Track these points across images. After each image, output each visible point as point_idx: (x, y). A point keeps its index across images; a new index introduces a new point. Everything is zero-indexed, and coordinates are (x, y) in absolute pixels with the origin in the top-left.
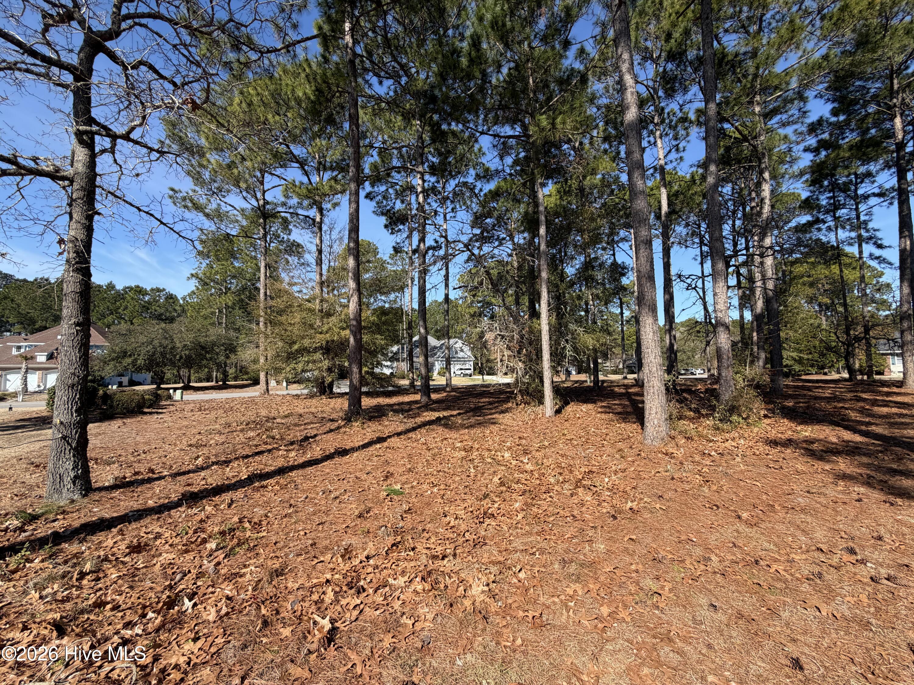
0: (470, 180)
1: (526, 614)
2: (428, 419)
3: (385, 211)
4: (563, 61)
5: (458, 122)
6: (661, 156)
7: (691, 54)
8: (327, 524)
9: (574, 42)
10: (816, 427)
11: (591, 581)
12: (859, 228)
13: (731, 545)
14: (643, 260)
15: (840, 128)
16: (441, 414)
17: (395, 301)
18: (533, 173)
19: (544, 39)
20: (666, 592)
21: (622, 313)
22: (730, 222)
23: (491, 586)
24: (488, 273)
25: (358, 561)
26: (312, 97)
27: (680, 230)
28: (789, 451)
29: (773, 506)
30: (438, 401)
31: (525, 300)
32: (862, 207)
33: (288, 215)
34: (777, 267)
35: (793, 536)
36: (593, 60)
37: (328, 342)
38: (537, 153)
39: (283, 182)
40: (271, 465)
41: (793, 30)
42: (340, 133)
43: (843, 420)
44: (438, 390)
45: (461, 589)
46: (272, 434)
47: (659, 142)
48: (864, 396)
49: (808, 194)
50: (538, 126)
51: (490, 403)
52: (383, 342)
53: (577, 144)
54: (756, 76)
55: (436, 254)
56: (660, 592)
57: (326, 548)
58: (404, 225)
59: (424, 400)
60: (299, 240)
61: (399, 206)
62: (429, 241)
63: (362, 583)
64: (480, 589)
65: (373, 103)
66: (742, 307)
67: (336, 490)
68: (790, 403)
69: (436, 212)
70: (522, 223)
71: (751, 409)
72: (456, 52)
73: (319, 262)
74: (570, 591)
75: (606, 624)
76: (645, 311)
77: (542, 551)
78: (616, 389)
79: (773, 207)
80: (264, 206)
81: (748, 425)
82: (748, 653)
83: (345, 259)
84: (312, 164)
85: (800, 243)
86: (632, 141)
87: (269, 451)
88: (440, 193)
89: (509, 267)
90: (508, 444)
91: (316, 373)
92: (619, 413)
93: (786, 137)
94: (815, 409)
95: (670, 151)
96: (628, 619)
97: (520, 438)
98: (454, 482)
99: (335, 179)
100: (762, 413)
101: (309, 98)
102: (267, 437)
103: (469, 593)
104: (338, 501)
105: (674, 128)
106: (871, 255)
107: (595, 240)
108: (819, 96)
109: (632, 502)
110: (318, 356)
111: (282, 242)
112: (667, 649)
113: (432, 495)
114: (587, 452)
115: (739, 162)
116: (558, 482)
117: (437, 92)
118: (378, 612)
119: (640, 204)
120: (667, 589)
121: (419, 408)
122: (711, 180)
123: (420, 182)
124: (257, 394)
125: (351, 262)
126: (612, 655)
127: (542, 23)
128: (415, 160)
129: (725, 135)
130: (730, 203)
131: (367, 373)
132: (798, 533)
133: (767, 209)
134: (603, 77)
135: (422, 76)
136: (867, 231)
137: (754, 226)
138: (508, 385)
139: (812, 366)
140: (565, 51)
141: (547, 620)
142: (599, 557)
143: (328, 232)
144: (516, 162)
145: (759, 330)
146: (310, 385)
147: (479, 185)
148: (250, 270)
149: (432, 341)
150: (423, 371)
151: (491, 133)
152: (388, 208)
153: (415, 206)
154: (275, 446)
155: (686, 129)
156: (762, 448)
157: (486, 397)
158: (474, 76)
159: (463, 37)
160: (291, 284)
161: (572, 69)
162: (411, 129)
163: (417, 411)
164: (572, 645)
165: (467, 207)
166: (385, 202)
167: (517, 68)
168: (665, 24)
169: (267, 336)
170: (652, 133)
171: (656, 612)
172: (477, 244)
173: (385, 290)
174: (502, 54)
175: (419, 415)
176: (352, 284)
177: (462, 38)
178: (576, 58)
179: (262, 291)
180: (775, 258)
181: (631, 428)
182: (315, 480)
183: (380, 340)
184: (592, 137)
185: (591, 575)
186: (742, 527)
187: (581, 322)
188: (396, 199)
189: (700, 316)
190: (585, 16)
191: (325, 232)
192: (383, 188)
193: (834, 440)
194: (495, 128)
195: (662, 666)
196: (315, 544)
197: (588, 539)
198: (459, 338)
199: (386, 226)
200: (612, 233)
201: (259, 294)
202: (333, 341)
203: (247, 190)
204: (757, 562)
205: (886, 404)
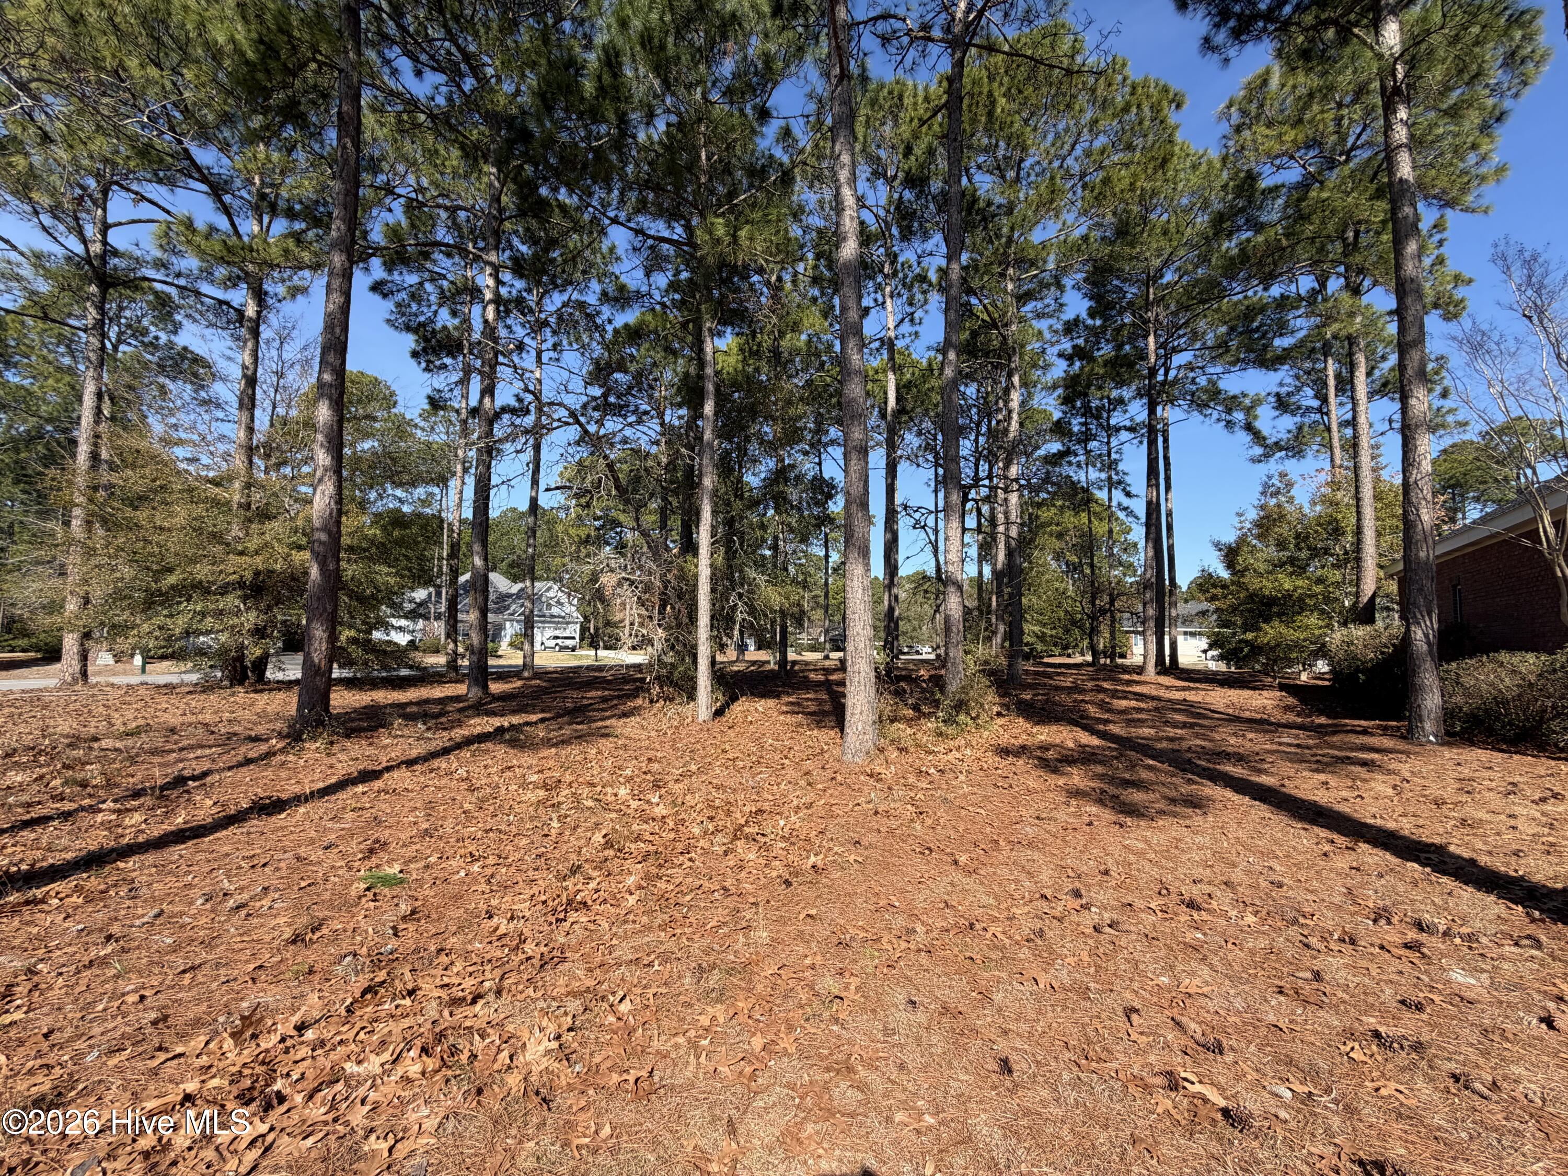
0: (592, 299)
1: (625, 1076)
2: (478, 730)
3: (413, 324)
4: (758, 140)
5: (571, 191)
6: (891, 325)
7: (936, 185)
8: (206, 970)
9: (775, 114)
10: (1054, 728)
11: (742, 995)
12: (1110, 468)
13: (942, 905)
14: (854, 476)
15: (1096, 334)
16: (505, 722)
17: (425, 502)
18: (699, 310)
19: (728, 92)
20: (851, 994)
21: (827, 556)
22: (973, 437)
23: (563, 1039)
24: (610, 466)
25: (275, 1038)
26: (250, 55)
27: (911, 440)
28: (1021, 762)
29: (996, 842)
30: (504, 697)
31: (675, 522)
32: (1114, 442)
33: (173, 291)
34: (1023, 506)
35: (1017, 881)
36: (802, 151)
37: (257, 573)
38: (708, 276)
39: (162, 216)
40: (66, 849)
41: (1053, 191)
42: (317, 147)
43: (1082, 717)
44: (504, 675)
45: (505, 1054)
46: (80, 776)
47: (889, 301)
48: (1106, 685)
49: (1060, 415)
50: (710, 233)
51: (604, 700)
52: (392, 580)
53: (774, 278)
54: (1010, 240)
55: (518, 421)
56: (843, 994)
57: (197, 1023)
58: (454, 358)
59: (475, 693)
60: (199, 348)
61: (444, 318)
62: (505, 395)
63: (278, 1086)
64: (541, 1048)
65: (400, 108)
66: (981, 559)
67: (242, 889)
68: (1027, 696)
69: (521, 347)
70: (679, 391)
71: (982, 705)
72: (573, 66)
73: (248, 403)
74: (705, 1021)
75: (757, 1065)
76: (853, 555)
77: (665, 959)
78: (812, 676)
79: (1021, 425)
80: (103, 257)
81: (978, 727)
82: (950, 1064)
83: (312, 403)
84: (244, 193)
85: (1047, 480)
86: (848, 291)
87: (66, 816)
88: (531, 311)
89: (650, 463)
90: (628, 772)
91: (223, 638)
92: (812, 714)
93: (1040, 333)
94: (1055, 703)
95: (902, 321)
96: (792, 1049)
97: (650, 760)
98: (517, 848)
99: (298, 237)
100: (996, 709)
101: (242, 54)
102: (66, 783)
103: (520, 1060)
104: (243, 913)
105: (910, 288)
106: (1119, 504)
107: (792, 436)
108: (1076, 287)
109: (816, 855)
110: (232, 601)
111: (153, 346)
112: (844, 1085)
113: (468, 880)
114: (758, 778)
115: (987, 355)
116: (705, 833)
117: (533, 126)
118: (310, 1142)
119: (855, 389)
120: (852, 987)
121: (461, 710)
122: (949, 372)
123: (491, 282)
124: (52, 683)
125: (323, 413)
126: (760, 1116)
127: (727, 67)
128: (484, 239)
129: (971, 311)
130: (974, 410)
131: (354, 641)
132: (1022, 877)
133: (1014, 425)
134: (816, 183)
135: (508, 87)
136: (1117, 474)
137: (1000, 447)
138: (638, 667)
139: (1055, 645)
140: (762, 125)
141: (661, 1079)
142: (757, 954)
143: (276, 344)
144: (673, 286)
145: (999, 594)
146: (205, 663)
147: (606, 311)
148: (52, 397)
149: (499, 582)
150: (476, 639)
151: (632, 225)
152: (422, 319)
153: (477, 325)
154: (86, 802)
155: (924, 292)
156: (992, 759)
157: (597, 689)
158: (603, 116)
159: (590, 41)
160: (166, 441)
161: (771, 156)
162: (479, 178)
163: (457, 716)
164: (698, 1115)
165: (583, 347)
166: (414, 307)
167: (680, 126)
168: (905, 130)
169: (90, 552)
170: (879, 288)
171: (835, 1028)
172: (596, 415)
173: (405, 478)
174: (656, 96)
175: (460, 724)
176: (323, 458)
177: (588, 47)
178: (778, 141)
179: (83, 450)
180: (1021, 496)
181: (826, 736)
182: (187, 873)
183: (385, 575)
184: (796, 274)
185: (743, 985)
186: (958, 877)
187: (763, 566)
188: (440, 306)
189: (931, 571)
190: (794, 79)
191: (268, 342)
192: (412, 279)
193: (1071, 744)
194: (641, 219)
195: (834, 1115)
196: (165, 1018)
197: (744, 924)
198: (554, 580)
199: (415, 354)
200: (819, 430)
201: (74, 456)
202: (271, 572)
203: (55, 211)
204: (972, 926)
205: (1125, 696)
